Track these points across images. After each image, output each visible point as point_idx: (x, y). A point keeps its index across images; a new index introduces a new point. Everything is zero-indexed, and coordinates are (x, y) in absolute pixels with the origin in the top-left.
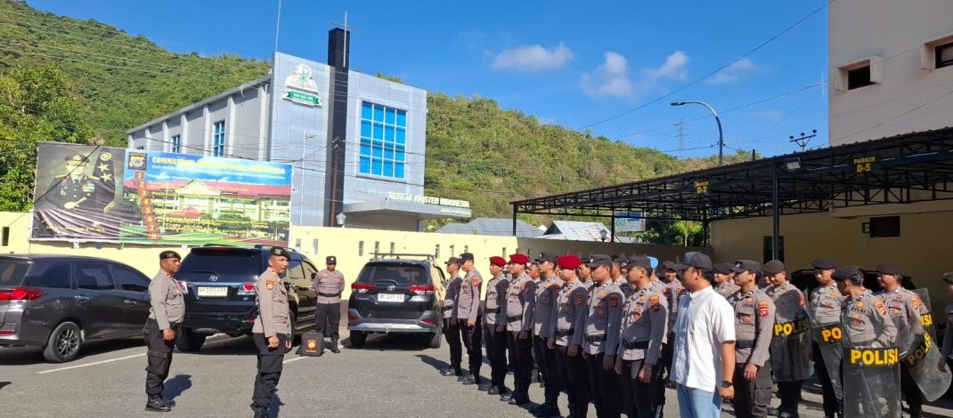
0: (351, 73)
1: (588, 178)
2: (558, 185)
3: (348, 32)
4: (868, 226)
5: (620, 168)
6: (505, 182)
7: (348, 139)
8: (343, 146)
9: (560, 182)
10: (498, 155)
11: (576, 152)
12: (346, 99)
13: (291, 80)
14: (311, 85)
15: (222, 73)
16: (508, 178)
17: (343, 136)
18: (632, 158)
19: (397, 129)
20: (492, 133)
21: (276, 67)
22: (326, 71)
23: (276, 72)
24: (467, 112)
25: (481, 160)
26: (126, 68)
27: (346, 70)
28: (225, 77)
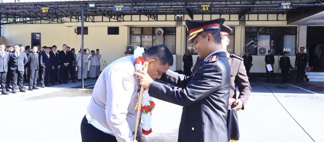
4: (77, 30)
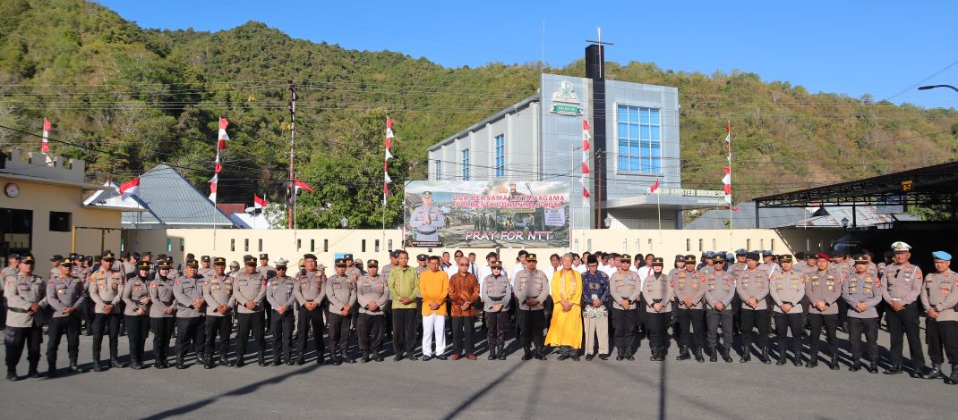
0: (607, 82)
1: (869, 148)
2: (834, 158)
3: (602, 47)
5: (909, 134)
6: (772, 159)
7: (608, 149)
8: (604, 155)
9: (837, 154)
10: (762, 131)
11: (854, 120)
12: (604, 114)
13: (556, 96)
14: (573, 98)
15: (489, 81)
16: (776, 154)
17: (604, 148)
18: (923, 121)
19: (652, 126)
20: (754, 111)
21: (543, 87)
22: (586, 84)
23: (543, 90)
24: (726, 89)
25: (745, 139)
26: (413, 86)
27: (602, 80)
28: (492, 84)
